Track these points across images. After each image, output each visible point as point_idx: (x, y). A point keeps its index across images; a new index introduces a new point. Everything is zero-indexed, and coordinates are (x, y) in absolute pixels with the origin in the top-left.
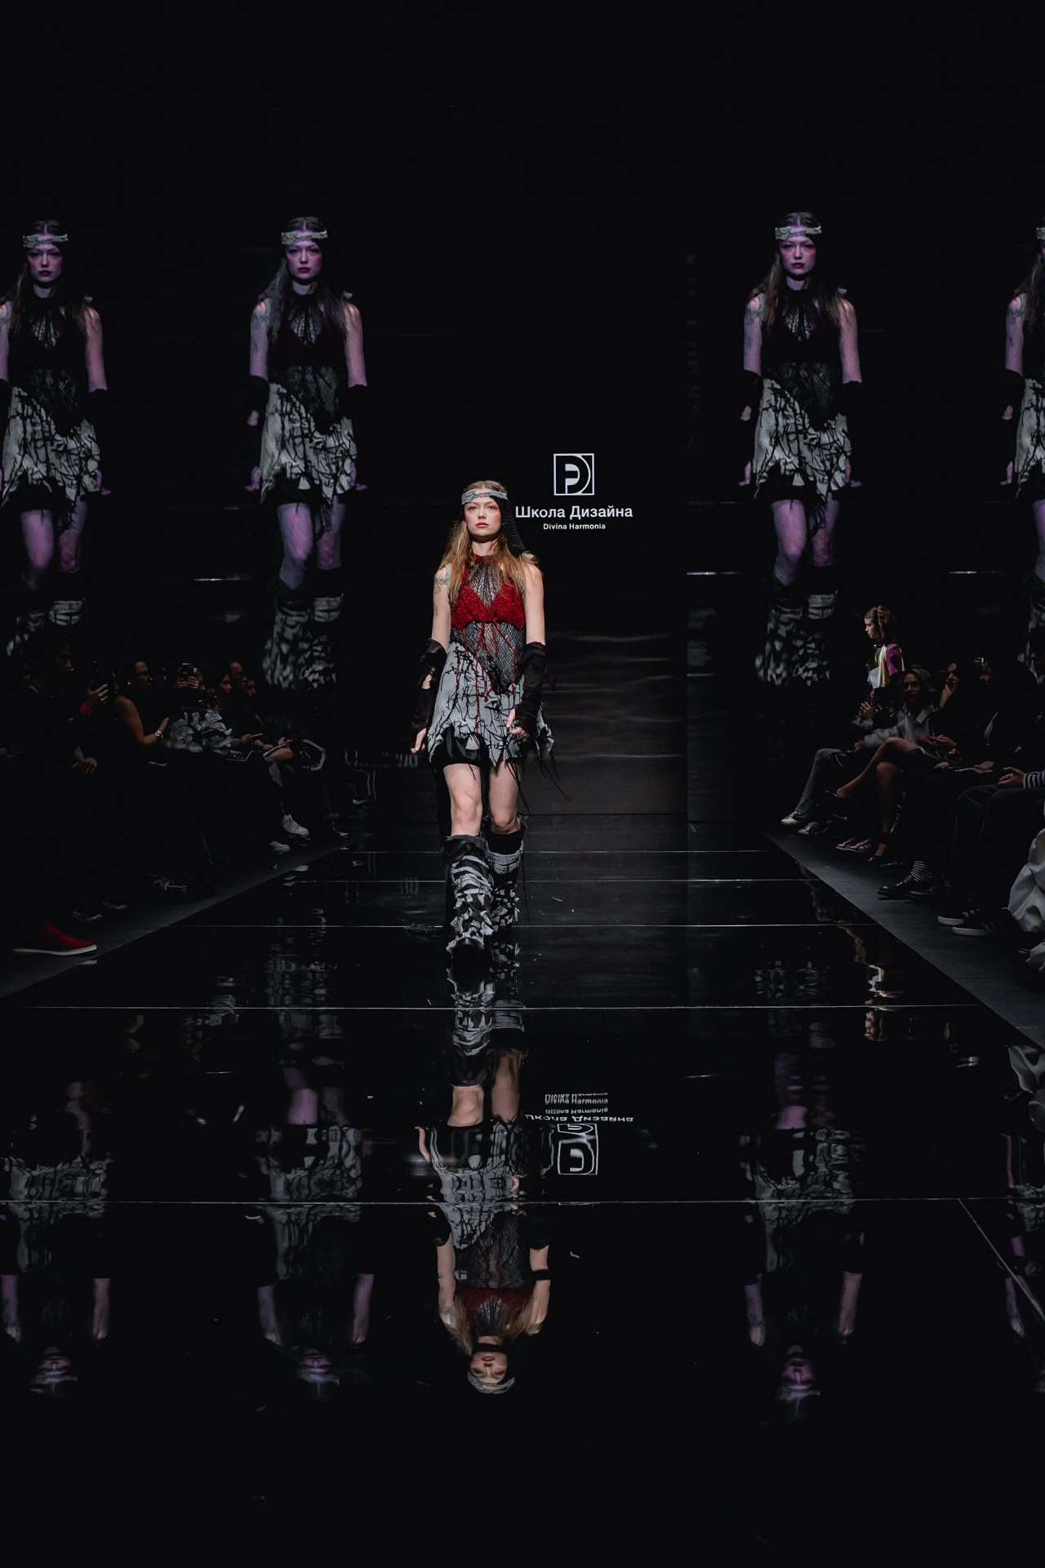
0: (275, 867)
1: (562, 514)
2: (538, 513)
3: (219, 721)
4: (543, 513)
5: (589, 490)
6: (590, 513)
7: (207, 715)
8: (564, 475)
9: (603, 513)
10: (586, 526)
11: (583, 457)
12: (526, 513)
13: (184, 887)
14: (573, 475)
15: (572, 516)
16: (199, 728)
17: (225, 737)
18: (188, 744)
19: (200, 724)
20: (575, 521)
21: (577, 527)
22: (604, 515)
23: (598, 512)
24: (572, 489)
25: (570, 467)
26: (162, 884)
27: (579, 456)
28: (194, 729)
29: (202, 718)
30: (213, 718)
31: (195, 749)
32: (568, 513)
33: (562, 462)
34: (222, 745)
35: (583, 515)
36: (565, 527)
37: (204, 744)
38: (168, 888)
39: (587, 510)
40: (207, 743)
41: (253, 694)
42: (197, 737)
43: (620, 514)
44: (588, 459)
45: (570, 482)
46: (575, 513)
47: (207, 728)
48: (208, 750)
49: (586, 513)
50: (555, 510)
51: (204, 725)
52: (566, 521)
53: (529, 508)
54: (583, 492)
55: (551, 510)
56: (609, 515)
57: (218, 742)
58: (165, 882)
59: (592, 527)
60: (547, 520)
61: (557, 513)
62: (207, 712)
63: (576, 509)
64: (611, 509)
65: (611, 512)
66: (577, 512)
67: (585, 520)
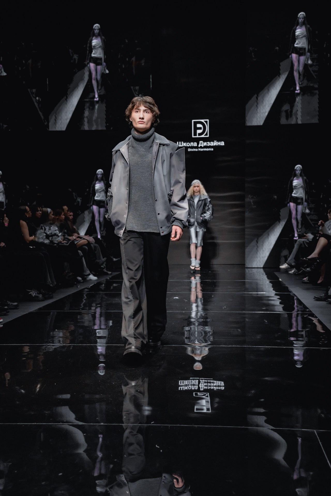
0: (79, 287)
1: (195, 144)
2: (186, 144)
3: (56, 230)
4: (188, 144)
5: (206, 135)
6: (207, 144)
7: (52, 228)
8: (196, 129)
9: (212, 144)
10: (205, 149)
11: (204, 121)
12: (181, 145)
13: (41, 296)
14: (200, 128)
15: (199, 146)
16: (48, 233)
17: (58, 236)
18: (44, 240)
19: (49, 231)
20: (201, 147)
21: (202, 150)
22: (213, 145)
23: (210, 143)
24: (200, 134)
25: (199, 126)
26: (32, 294)
27: (203, 121)
28: (46, 233)
29: (50, 229)
30: (54, 229)
31: (47, 241)
32: (198, 144)
33: (196, 123)
34: (57, 239)
35: (204, 145)
36: (197, 150)
37: (50, 239)
38: (35, 296)
39: (206, 143)
40: (51, 239)
41: (72, 218)
42: (47, 237)
43: (219, 144)
44: (206, 122)
45: (199, 131)
46: (201, 144)
47: (51, 233)
48: (52, 242)
49: (205, 144)
50: (193, 143)
51: (50, 232)
52: (197, 147)
53: (182, 142)
54: (204, 135)
55: (191, 143)
56: (215, 145)
57: (56, 238)
58: (34, 293)
59: (208, 150)
60: (190, 147)
61: (194, 144)
62: (52, 227)
63: (201, 143)
64: (215, 142)
65: (215, 143)
66: (202, 144)
67: (205, 147)
